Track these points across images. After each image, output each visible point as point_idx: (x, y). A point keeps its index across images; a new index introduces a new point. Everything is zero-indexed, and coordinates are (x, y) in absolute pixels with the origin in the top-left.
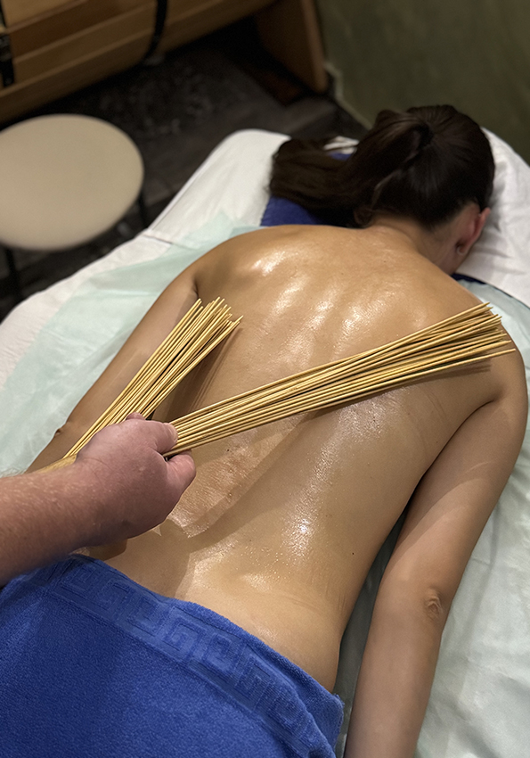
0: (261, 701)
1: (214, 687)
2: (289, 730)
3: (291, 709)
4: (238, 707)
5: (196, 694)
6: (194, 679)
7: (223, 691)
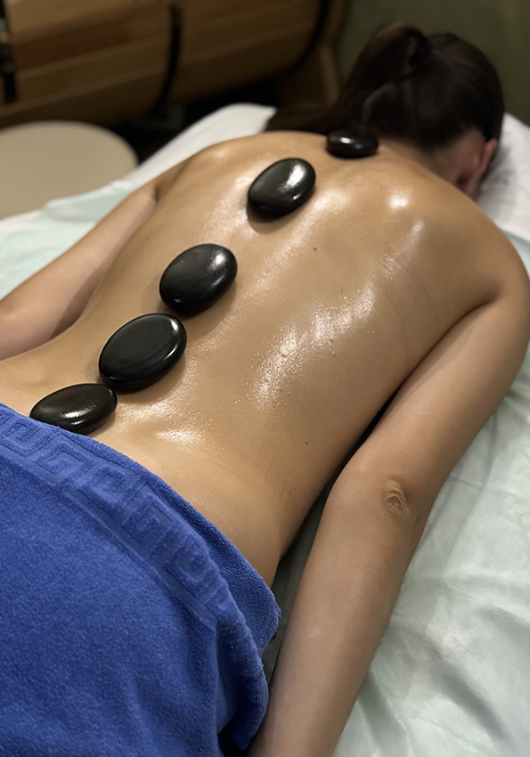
0: (157, 549)
1: (94, 519)
2: (192, 590)
3: (197, 565)
4: (124, 550)
5: (70, 524)
6: (69, 507)
7: (106, 527)
